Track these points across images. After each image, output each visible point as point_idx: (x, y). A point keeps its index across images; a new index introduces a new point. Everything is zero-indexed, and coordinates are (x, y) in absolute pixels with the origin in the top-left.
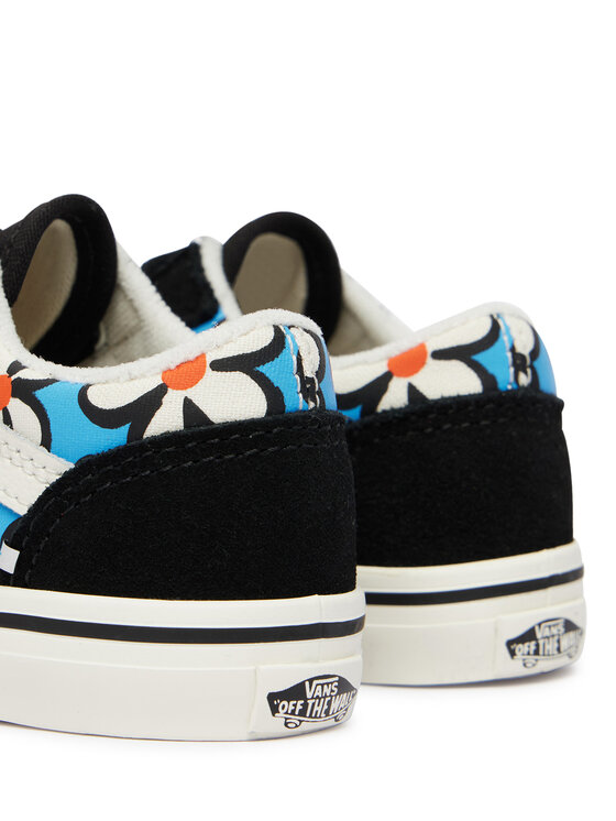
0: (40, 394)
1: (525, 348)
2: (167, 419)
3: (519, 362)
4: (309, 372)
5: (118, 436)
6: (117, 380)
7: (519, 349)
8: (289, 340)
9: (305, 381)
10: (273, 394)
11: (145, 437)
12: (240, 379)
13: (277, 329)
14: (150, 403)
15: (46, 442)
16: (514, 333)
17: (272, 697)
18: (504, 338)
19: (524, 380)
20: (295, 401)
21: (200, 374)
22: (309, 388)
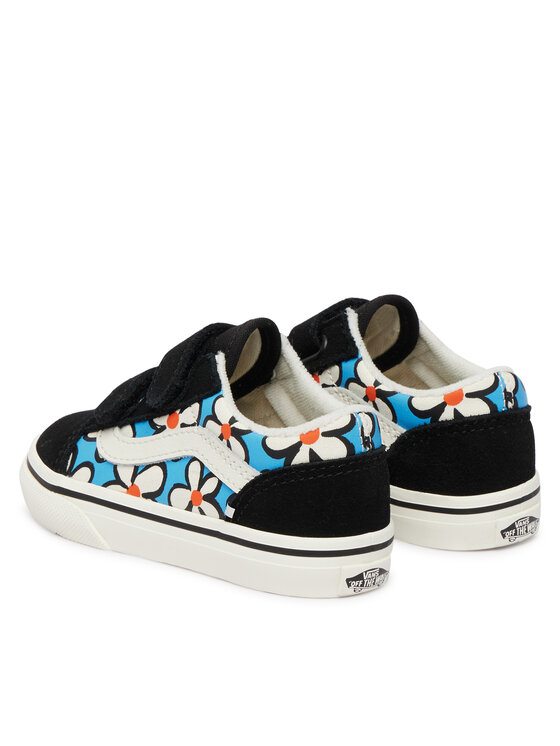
0: (244, 437)
1: (510, 389)
2: (302, 458)
3: (508, 396)
4: (367, 434)
5: (280, 463)
6: (279, 436)
7: (508, 390)
8: (357, 420)
9: (364, 438)
10: (350, 446)
11: (293, 463)
12: (335, 440)
13: (352, 415)
14: (294, 449)
15: (247, 460)
16: (506, 382)
17: (348, 580)
18: (501, 385)
19: (510, 405)
20: (360, 448)
21: (316, 438)
22: (366, 442)
